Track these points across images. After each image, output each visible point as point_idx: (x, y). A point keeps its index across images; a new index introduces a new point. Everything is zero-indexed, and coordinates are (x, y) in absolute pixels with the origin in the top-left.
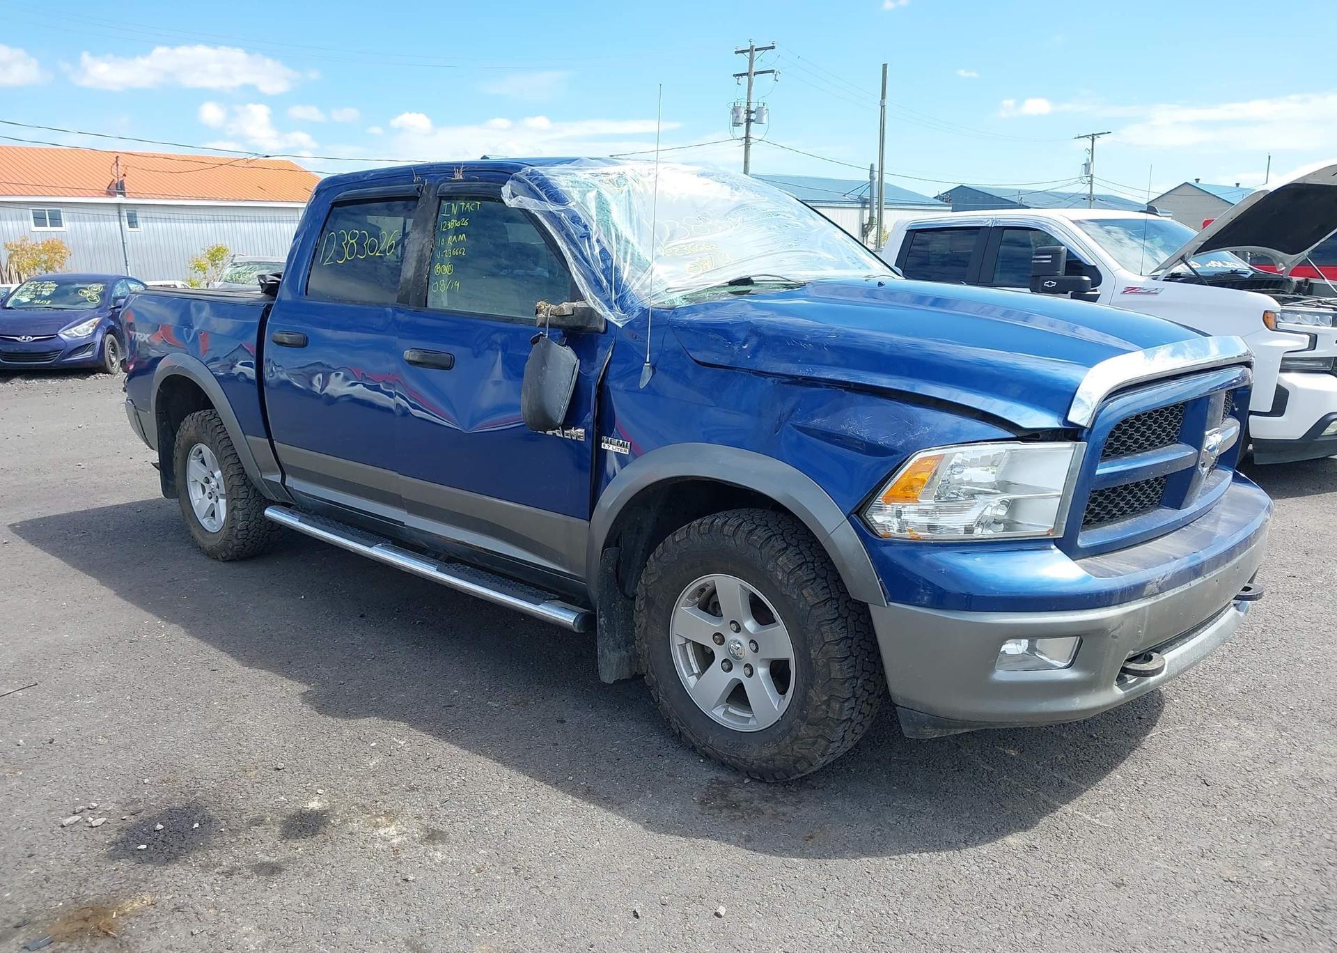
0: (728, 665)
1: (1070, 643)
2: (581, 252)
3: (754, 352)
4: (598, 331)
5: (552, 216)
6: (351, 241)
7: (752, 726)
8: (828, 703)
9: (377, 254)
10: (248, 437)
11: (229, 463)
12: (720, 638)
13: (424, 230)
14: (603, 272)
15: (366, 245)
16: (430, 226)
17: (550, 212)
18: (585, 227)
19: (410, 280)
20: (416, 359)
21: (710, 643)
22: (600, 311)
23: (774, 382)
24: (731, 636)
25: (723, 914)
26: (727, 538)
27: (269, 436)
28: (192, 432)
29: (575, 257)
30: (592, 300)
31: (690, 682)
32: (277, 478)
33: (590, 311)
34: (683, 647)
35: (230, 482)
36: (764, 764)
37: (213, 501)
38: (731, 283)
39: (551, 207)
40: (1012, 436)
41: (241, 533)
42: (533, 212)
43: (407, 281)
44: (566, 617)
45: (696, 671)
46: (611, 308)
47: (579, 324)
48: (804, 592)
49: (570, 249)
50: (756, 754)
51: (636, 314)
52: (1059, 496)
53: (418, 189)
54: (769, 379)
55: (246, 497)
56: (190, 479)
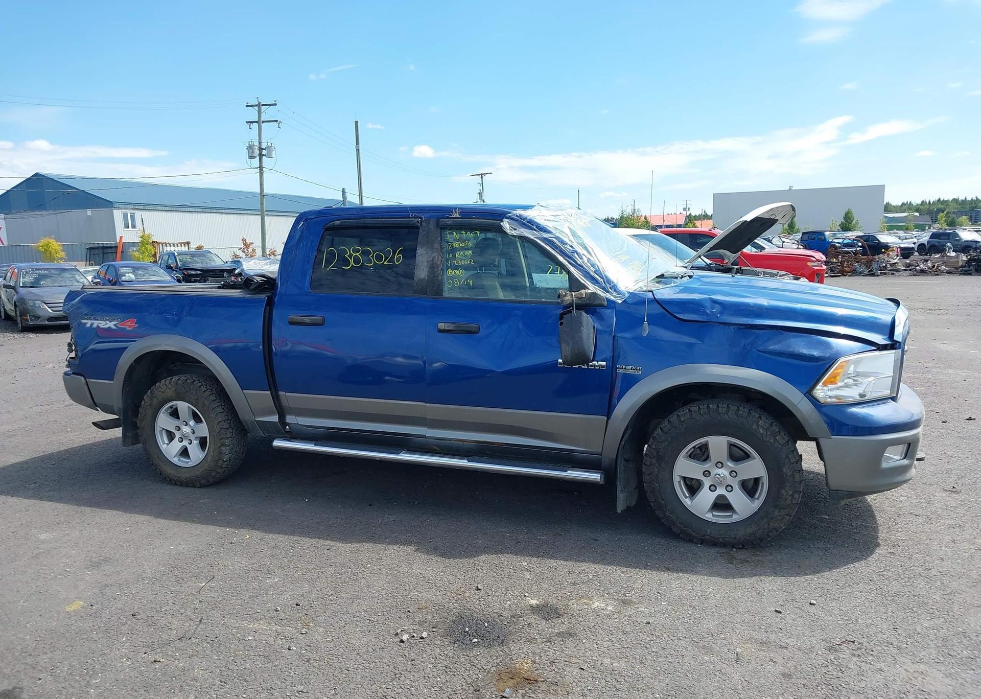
0: (713, 488)
1: (902, 448)
2: (575, 261)
3: (721, 313)
4: (602, 306)
5: (545, 240)
6: (354, 254)
7: (735, 518)
8: (792, 495)
9: (385, 263)
10: (244, 391)
11: (217, 412)
12: (707, 473)
13: (432, 248)
14: (595, 272)
15: (372, 257)
16: (437, 246)
17: (544, 238)
18: (571, 247)
19: (424, 279)
20: (451, 328)
21: (701, 477)
22: (602, 294)
23: (734, 328)
24: (715, 471)
25: (815, 603)
26: (721, 415)
27: (274, 388)
28: (170, 393)
29: (571, 264)
30: (592, 288)
31: (687, 502)
32: (275, 418)
33: (594, 295)
34: (679, 482)
35: (218, 426)
36: (748, 538)
37: (185, 443)
38: (657, 277)
39: (545, 235)
40: (875, 348)
41: (226, 463)
42: (532, 238)
43: (421, 280)
44: (596, 477)
45: (688, 495)
46: (608, 292)
47: (588, 302)
48: (777, 438)
49: (566, 259)
50: (741, 533)
51: (627, 295)
52: (891, 376)
53: (418, 222)
54: (731, 327)
55: (231, 436)
56: (158, 430)
